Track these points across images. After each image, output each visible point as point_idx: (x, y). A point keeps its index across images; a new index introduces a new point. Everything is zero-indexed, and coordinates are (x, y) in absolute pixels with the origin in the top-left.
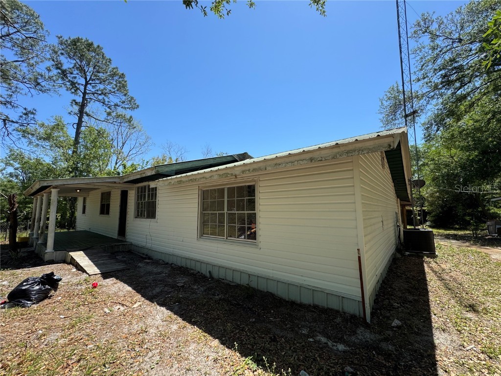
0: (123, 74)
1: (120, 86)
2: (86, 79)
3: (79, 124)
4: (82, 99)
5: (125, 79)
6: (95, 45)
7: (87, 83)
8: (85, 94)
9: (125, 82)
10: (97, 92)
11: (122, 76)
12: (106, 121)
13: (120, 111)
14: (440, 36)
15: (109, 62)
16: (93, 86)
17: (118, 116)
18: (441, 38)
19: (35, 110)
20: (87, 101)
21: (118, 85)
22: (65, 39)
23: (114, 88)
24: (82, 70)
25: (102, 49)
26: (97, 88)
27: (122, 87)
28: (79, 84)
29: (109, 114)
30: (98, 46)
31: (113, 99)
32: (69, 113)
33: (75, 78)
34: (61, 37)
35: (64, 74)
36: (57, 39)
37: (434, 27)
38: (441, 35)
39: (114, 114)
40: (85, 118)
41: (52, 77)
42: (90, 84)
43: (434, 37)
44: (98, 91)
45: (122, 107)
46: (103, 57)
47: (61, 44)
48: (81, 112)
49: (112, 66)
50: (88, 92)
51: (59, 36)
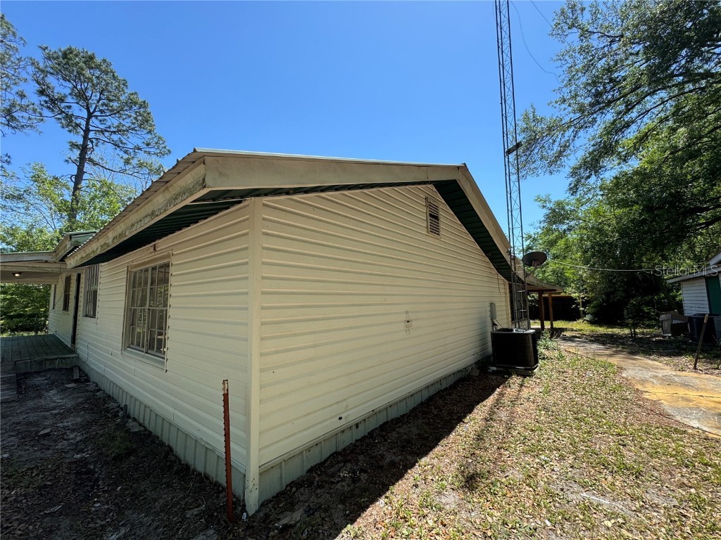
0: (144, 102)
1: (142, 121)
2: (88, 109)
3: (79, 177)
4: (82, 139)
5: (149, 110)
6: (98, 60)
7: (90, 115)
8: (87, 131)
9: (149, 114)
10: (108, 129)
11: (144, 105)
12: (123, 171)
13: (142, 156)
14: (595, 33)
15: (124, 84)
16: (101, 121)
17: (141, 165)
18: (596, 36)
19: (9, 157)
20: (92, 142)
21: (140, 118)
22: (53, 51)
23: (133, 124)
24: (81, 96)
25: (109, 65)
26: (109, 123)
27: (145, 122)
28: (77, 117)
29: (127, 162)
30: (104, 61)
31: (133, 140)
32: (66, 161)
33: (69, 107)
34: (46, 48)
35: (54, 102)
36: (40, 50)
37: (585, 19)
38: (595, 31)
39: (134, 162)
40: (87, 167)
41: (28, 106)
42: (96, 117)
43: (585, 33)
44: (110, 127)
45: (145, 152)
46: (114, 78)
47: (49, 58)
48: (82, 159)
49: (128, 91)
50: (91, 128)
51: (44, 46)
